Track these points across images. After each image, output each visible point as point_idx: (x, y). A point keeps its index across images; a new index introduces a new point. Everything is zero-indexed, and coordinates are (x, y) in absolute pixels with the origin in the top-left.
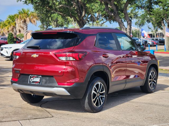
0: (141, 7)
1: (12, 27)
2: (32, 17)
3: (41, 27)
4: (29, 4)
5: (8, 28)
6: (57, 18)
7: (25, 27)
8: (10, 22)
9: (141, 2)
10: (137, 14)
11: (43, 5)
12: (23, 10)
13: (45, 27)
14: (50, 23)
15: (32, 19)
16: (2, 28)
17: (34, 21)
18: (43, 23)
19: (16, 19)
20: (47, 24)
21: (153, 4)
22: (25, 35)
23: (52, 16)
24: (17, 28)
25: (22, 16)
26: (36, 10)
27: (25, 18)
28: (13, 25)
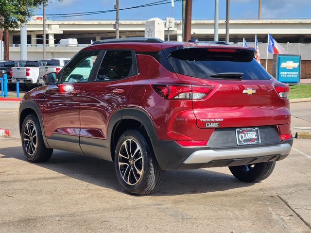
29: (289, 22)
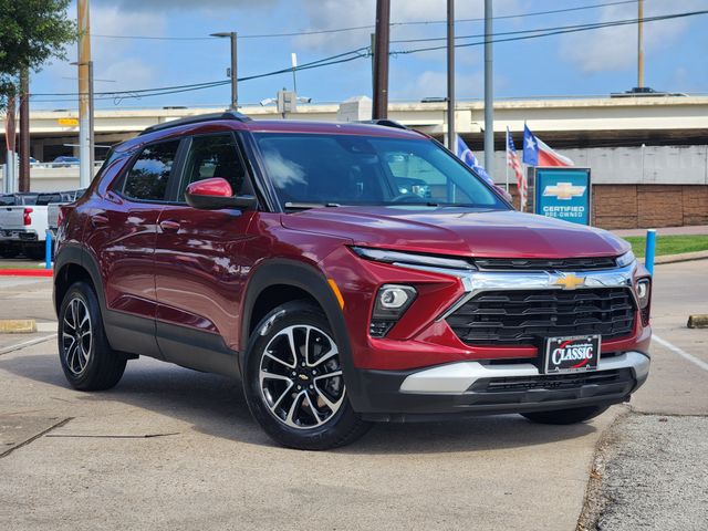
29: (696, 102)
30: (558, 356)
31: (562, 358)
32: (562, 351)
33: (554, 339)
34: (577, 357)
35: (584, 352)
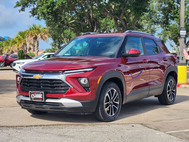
0: (157, 22)
1: (22, 44)
2: (43, 34)
3: (53, 45)
4: (41, 20)
5: (18, 46)
6: (70, 34)
7: (36, 44)
8: (20, 39)
9: (157, 17)
10: (155, 30)
11: (55, 21)
12: (34, 26)
13: (57, 44)
14: (63, 41)
15: (44, 36)
16: (11, 45)
17: (46, 38)
18: (55, 40)
19: (26, 36)
20: (59, 41)
21: (170, 20)
22: (36, 52)
23: (65, 32)
24: (27, 45)
25: (33, 33)
26: (49, 25)
27: (36, 34)
28: (23, 42)
30: (33, 96)
31: (34, 97)
32: (34, 95)
33: (31, 92)
34: (38, 97)
35: (39, 96)
